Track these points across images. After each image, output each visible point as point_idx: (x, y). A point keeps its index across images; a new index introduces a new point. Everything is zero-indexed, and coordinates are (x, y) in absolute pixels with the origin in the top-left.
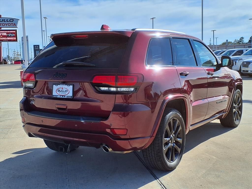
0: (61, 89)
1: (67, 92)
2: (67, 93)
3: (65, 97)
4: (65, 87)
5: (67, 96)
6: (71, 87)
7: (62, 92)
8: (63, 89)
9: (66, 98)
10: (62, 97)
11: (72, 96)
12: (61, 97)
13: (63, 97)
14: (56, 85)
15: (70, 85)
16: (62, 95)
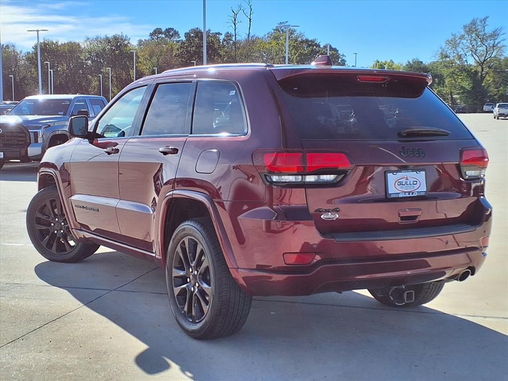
0: (404, 181)
1: (416, 184)
2: (416, 186)
3: (414, 195)
4: (411, 175)
5: (417, 192)
6: (423, 174)
7: (407, 185)
8: (407, 179)
9: (416, 196)
11: (425, 190)
12: (407, 195)
13: (411, 195)
14: (394, 173)
15: (420, 170)
16: (407, 192)
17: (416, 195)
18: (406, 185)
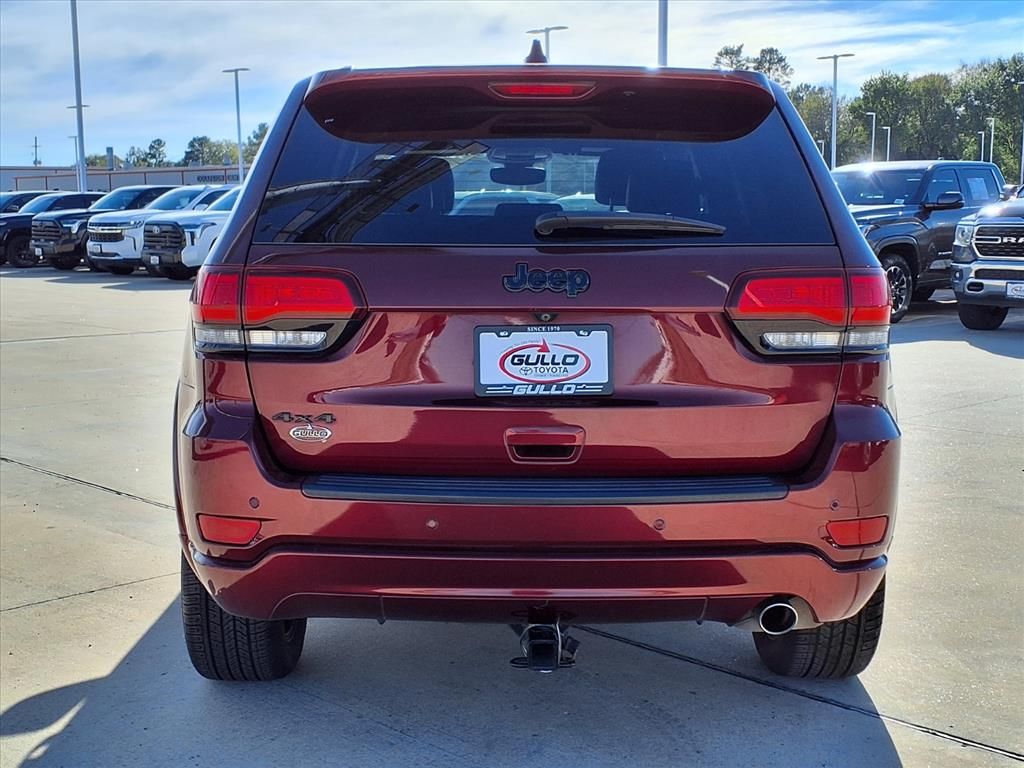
0: (534, 354)
1: (574, 363)
2: (573, 370)
3: (565, 392)
4: (559, 341)
5: (577, 385)
6: (600, 337)
7: (544, 364)
8: (544, 348)
9: (570, 395)
10: (542, 392)
11: (605, 381)
12: (540, 390)
13: (553, 391)
14: (502, 334)
15: (589, 328)
16: (541, 383)
17: (571, 392)
18: (539, 365)
